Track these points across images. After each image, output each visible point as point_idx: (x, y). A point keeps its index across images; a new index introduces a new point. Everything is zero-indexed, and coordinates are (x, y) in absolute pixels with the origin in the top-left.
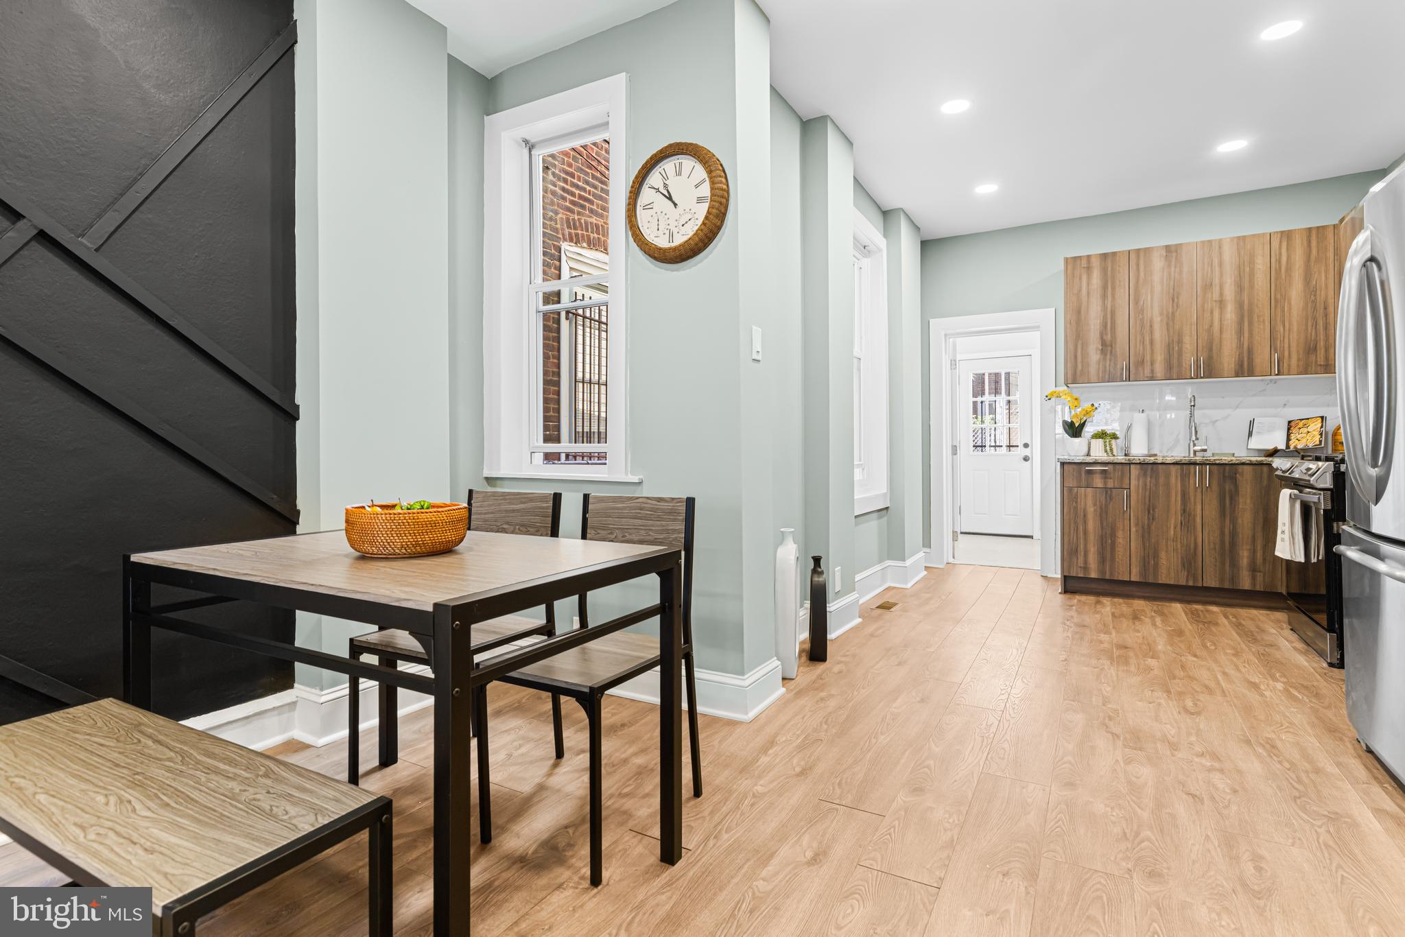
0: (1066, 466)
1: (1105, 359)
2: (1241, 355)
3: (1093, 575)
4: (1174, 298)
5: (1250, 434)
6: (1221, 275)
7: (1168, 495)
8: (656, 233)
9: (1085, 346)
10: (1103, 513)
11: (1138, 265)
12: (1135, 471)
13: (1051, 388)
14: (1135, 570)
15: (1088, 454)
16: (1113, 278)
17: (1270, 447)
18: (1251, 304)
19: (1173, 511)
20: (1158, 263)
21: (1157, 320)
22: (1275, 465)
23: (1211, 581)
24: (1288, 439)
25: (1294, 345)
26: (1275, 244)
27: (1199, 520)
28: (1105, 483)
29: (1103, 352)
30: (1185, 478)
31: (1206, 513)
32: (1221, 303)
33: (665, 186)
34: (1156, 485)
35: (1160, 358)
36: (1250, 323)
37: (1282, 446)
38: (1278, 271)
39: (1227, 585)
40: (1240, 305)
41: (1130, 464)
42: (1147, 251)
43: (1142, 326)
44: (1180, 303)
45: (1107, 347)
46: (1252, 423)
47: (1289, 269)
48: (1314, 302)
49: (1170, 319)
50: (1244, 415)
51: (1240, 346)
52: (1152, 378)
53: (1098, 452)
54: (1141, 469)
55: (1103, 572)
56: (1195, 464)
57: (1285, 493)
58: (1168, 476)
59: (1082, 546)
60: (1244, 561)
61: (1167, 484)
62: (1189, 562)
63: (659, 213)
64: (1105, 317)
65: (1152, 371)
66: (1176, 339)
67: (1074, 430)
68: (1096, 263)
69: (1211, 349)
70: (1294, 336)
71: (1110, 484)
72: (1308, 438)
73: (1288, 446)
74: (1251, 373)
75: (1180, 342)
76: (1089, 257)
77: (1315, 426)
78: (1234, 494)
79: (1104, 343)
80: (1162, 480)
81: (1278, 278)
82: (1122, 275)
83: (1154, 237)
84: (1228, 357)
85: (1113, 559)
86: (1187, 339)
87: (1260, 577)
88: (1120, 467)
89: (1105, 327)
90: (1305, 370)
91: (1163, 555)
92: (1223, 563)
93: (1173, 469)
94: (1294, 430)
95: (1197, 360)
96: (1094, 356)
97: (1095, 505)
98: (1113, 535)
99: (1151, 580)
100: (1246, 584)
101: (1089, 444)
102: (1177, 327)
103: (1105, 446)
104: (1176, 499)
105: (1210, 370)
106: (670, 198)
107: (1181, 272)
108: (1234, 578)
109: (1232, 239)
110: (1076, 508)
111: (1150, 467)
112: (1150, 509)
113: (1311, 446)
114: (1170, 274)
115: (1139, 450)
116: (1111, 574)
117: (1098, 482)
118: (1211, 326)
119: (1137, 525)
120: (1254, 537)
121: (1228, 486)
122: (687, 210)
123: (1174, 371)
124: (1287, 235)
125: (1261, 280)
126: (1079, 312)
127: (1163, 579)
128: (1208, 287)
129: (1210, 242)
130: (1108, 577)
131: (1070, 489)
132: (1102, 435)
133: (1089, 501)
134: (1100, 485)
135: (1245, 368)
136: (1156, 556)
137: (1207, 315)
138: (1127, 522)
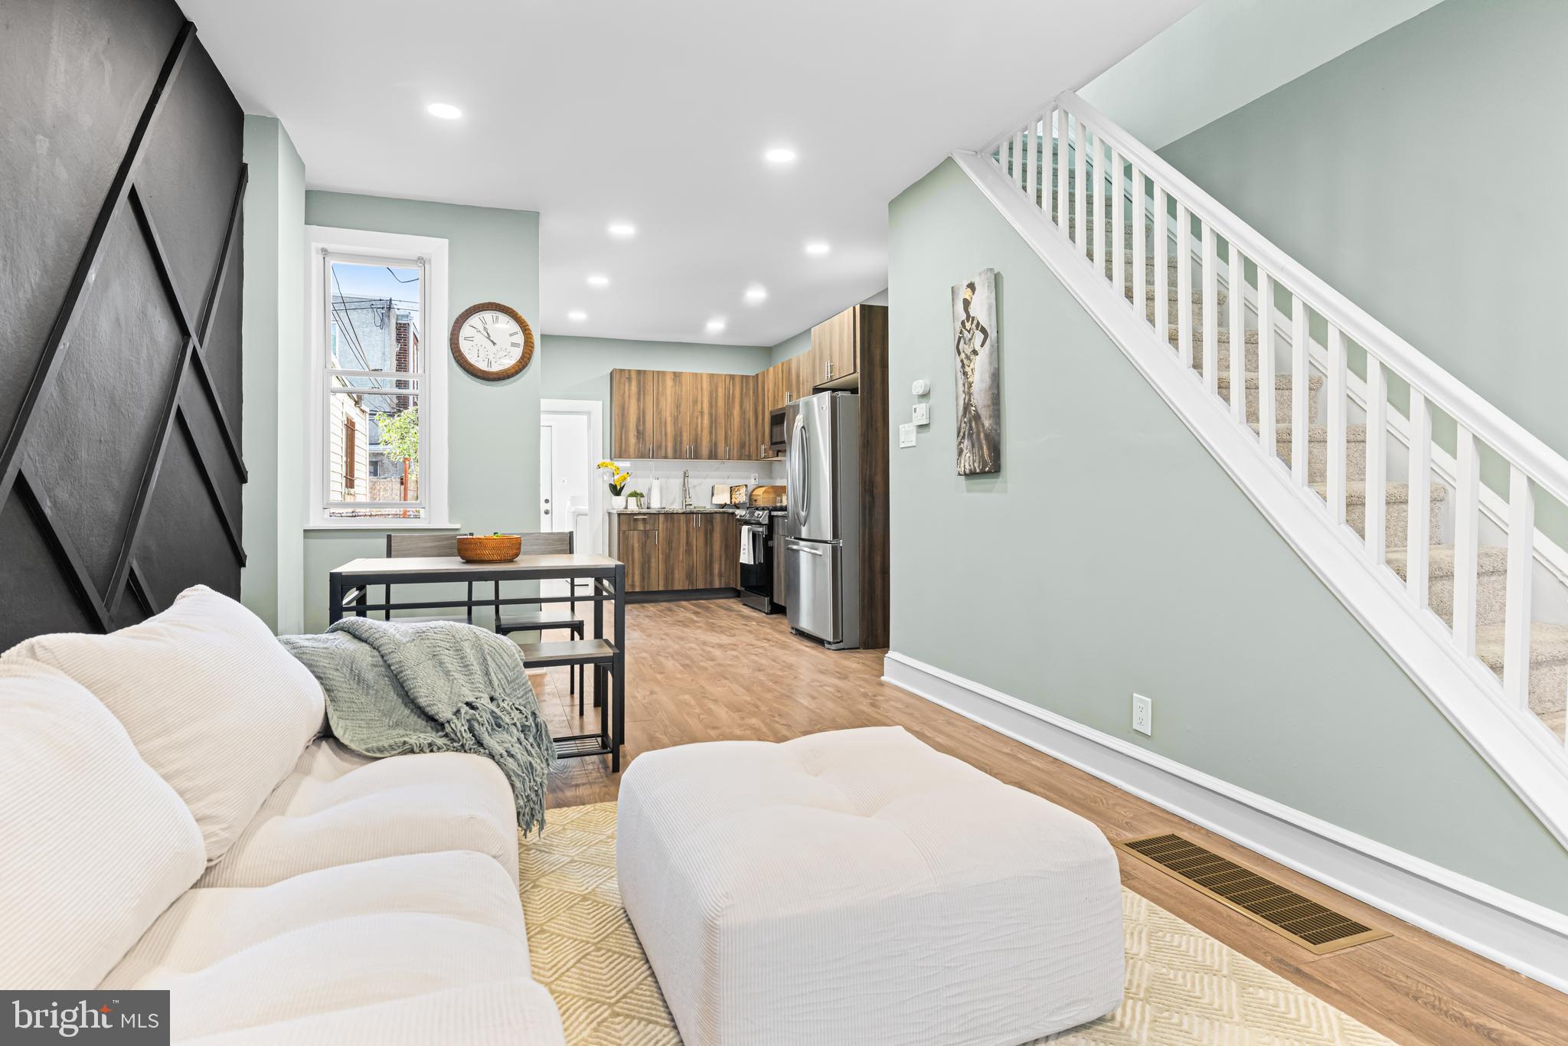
0: (621, 516)
1: (639, 443)
2: (711, 447)
3: (637, 589)
4: (678, 406)
5: (713, 495)
6: (702, 397)
7: (679, 533)
8: (477, 359)
9: (627, 432)
10: (643, 547)
11: (658, 382)
12: (661, 518)
13: (600, 461)
14: (661, 583)
15: (626, 508)
16: (644, 387)
17: (723, 503)
18: (716, 416)
19: (681, 544)
20: (669, 382)
21: (669, 419)
22: (736, 513)
23: (701, 586)
24: (731, 498)
25: (735, 442)
26: (727, 381)
27: (695, 548)
28: (645, 527)
29: (638, 438)
30: (688, 522)
31: (698, 544)
32: (702, 413)
33: (485, 329)
34: (673, 526)
35: (670, 445)
36: (716, 428)
37: (729, 503)
38: (729, 398)
39: (708, 587)
40: (711, 415)
41: (659, 514)
42: (664, 373)
43: (661, 423)
44: (681, 410)
45: (640, 434)
46: (713, 488)
47: (733, 397)
48: (744, 418)
49: (676, 420)
50: (710, 482)
51: (711, 441)
52: (666, 457)
53: (633, 506)
54: (665, 517)
55: (642, 586)
56: (693, 513)
57: (745, 529)
58: (679, 521)
59: (631, 571)
60: (716, 571)
61: (679, 525)
62: (689, 576)
63: (479, 345)
64: (639, 414)
65: (666, 453)
66: (678, 433)
67: (616, 491)
68: (634, 376)
69: (696, 442)
70: (735, 437)
71: (648, 528)
72: (741, 497)
73: (731, 503)
74: (716, 458)
75: (681, 435)
76: (630, 371)
77: (743, 490)
78: (712, 531)
79: (638, 432)
80: (676, 524)
81: (729, 401)
82: (649, 387)
83: (667, 364)
84: (705, 450)
85: (649, 577)
86: (685, 434)
87: (723, 581)
88: (653, 516)
89: (640, 420)
90: (740, 458)
91: (676, 572)
92: (706, 573)
93: (682, 517)
94: (733, 493)
95: (690, 448)
96: (633, 440)
97: (639, 541)
98: (649, 562)
99: (670, 589)
100: (717, 585)
101: (627, 501)
102: (679, 425)
103: (637, 502)
104: (683, 535)
105: (696, 455)
106: (489, 337)
107: (681, 391)
108: (711, 582)
109: (707, 374)
110: (627, 545)
111: (670, 516)
112: (669, 542)
113: (742, 502)
114: (675, 390)
115: (656, 505)
116: (648, 588)
117: (641, 527)
118: (697, 426)
119: (662, 554)
120: (721, 556)
121: (709, 527)
122: (503, 349)
123: (678, 455)
124: (732, 377)
125: (721, 402)
126: (624, 409)
127: (677, 587)
128: (695, 402)
129: (696, 374)
130: (646, 590)
131: (624, 532)
132: (634, 494)
133: (635, 539)
134: (642, 529)
135: (713, 455)
136: (673, 573)
137: (695, 419)
138: (657, 552)
